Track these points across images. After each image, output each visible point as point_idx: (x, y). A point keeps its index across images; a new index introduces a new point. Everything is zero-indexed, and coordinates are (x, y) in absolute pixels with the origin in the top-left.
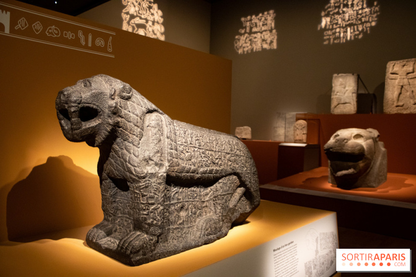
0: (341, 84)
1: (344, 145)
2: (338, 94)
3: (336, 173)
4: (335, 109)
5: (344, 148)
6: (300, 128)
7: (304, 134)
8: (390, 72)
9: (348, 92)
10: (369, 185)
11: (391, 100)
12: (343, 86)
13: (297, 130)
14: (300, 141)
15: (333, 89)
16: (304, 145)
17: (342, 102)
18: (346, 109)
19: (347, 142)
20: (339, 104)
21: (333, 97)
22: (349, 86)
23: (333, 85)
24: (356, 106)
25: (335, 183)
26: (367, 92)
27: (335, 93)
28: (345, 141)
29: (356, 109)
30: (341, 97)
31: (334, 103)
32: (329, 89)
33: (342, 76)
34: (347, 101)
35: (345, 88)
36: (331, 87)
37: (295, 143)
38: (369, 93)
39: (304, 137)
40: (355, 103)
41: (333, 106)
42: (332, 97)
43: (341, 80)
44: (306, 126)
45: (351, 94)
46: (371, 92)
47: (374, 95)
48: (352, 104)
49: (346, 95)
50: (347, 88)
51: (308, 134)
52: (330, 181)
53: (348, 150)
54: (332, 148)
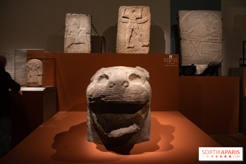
0: (75, 24)
1: (124, 91)
2: (72, 33)
3: (109, 131)
4: (68, 49)
5: (124, 95)
6: (34, 68)
7: (39, 75)
8: (122, 16)
9: (82, 32)
10: (144, 138)
11: (123, 41)
12: (77, 26)
13: (30, 71)
14: (35, 85)
15: (66, 28)
16: (42, 89)
17: (76, 42)
18: (81, 49)
19: (127, 86)
20: (72, 44)
21: (67, 36)
22: (83, 26)
23: (66, 25)
24: (90, 46)
25: (100, 142)
26: (97, 35)
27: (69, 32)
28: (125, 85)
29: (90, 50)
30: (75, 37)
31: (67, 43)
32: (62, 28)
33: (75, 15)
34: (81, 41)
35: (78, 28)
36: (65, 27)
37: (28, 86)
38: (98, 36)
39: (40, 79)
40: (89, 44)
41: (66, 46)
42: (65, 37)
43: (74, 19)
44: (42, 66)
45: (85, 35)
46: (101, 35)
47: (103, 37)
48: (87, 44)
49: (80, 35)
50: (80, 29)
51: (45, 76)
52: (92, 139)
53: (130, 97)
54: (104, 96)
